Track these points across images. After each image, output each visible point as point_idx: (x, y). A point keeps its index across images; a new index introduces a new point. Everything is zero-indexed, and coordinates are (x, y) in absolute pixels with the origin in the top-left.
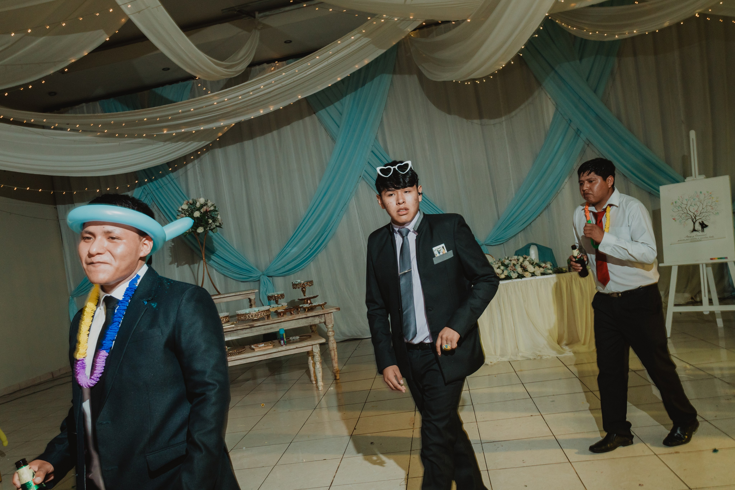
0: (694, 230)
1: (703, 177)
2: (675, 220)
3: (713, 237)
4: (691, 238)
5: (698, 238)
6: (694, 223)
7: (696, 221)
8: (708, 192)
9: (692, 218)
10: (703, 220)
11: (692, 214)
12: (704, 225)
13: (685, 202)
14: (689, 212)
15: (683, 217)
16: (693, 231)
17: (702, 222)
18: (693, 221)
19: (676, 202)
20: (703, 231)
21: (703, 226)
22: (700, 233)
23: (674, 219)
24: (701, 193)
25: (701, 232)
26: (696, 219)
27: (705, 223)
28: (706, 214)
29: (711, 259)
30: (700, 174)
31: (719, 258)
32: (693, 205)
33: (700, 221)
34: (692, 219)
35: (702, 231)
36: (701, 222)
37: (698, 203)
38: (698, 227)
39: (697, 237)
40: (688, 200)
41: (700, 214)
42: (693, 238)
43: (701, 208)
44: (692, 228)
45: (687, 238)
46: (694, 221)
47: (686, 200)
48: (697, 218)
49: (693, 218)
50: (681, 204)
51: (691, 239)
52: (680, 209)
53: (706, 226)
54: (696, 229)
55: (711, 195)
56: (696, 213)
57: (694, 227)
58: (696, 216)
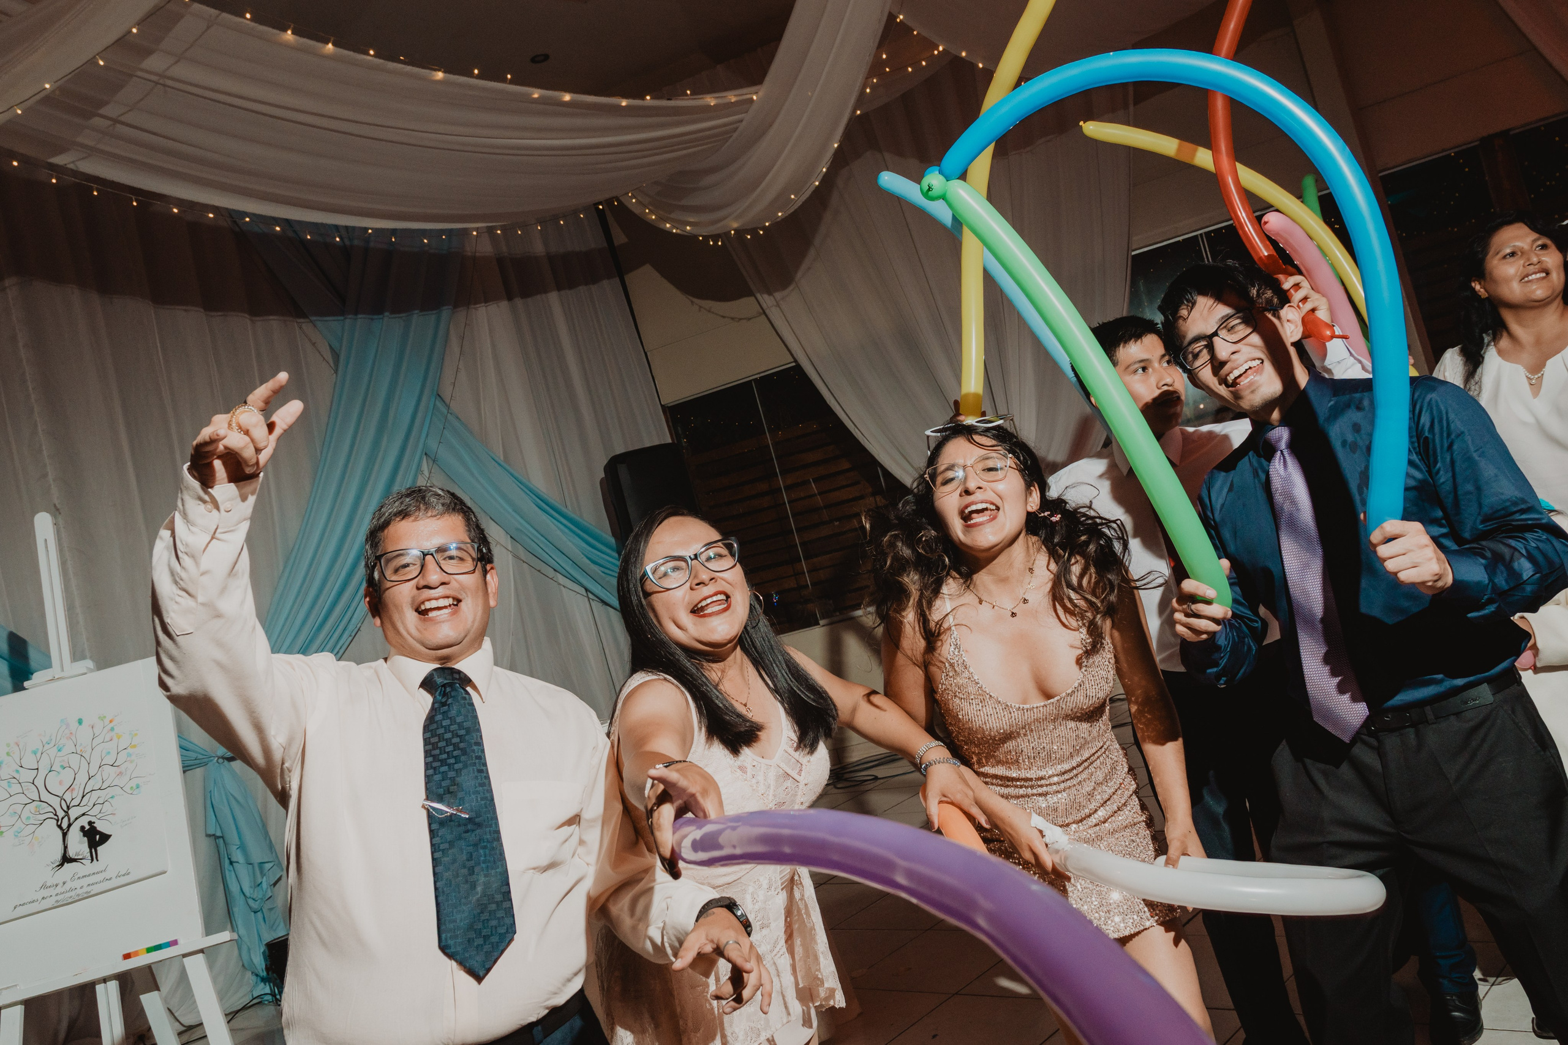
0: (66, 859)
1: (86, 666)
3: (128, 874)
4: (59, 889)
5: (81, 888)
6: (65, 835)
7: (70, 825)
8: (102, 718)
9: (56, 815)
10: (93, 819)
11: (55, 803)
12: (98, 837)
13: (30, 761)
14: (45, 796)
15: (28, 818)
16: (62, 865)
17: (90, 823)
18: (60, 827)
20: (94, 857)
21: (95, 838)
22: (86, 867)
24: (80, 722)
25: (87, 862)
26: (69, 819)
27: (101, 826)
28: (103, 796)
29: (127, 956)
30: (76, 657)
31: (150, 950)
32: (59, 769)
33: (84, 822)
34: (58, 821)
35: (92, 860)
36: (87, 827)
37: (74, 760)
38: (78, 845)
39: (77, 884)
40: (39, 755)
41: (83, 797)
42: (63, 890)
43: (82, 778)
44: (58, 856)
45: (45, 893)
46: (65, 825)
47: (35, 753)
48: (74, 813)
49: (61, 814)
50: (17, 771)
51: (57, 895)
52: (16, 788)
53: (105, 838)
54: (71, 853)
55: (112, 729)
56: (68, 797)
57: (66, 848)
58: (68, 808)
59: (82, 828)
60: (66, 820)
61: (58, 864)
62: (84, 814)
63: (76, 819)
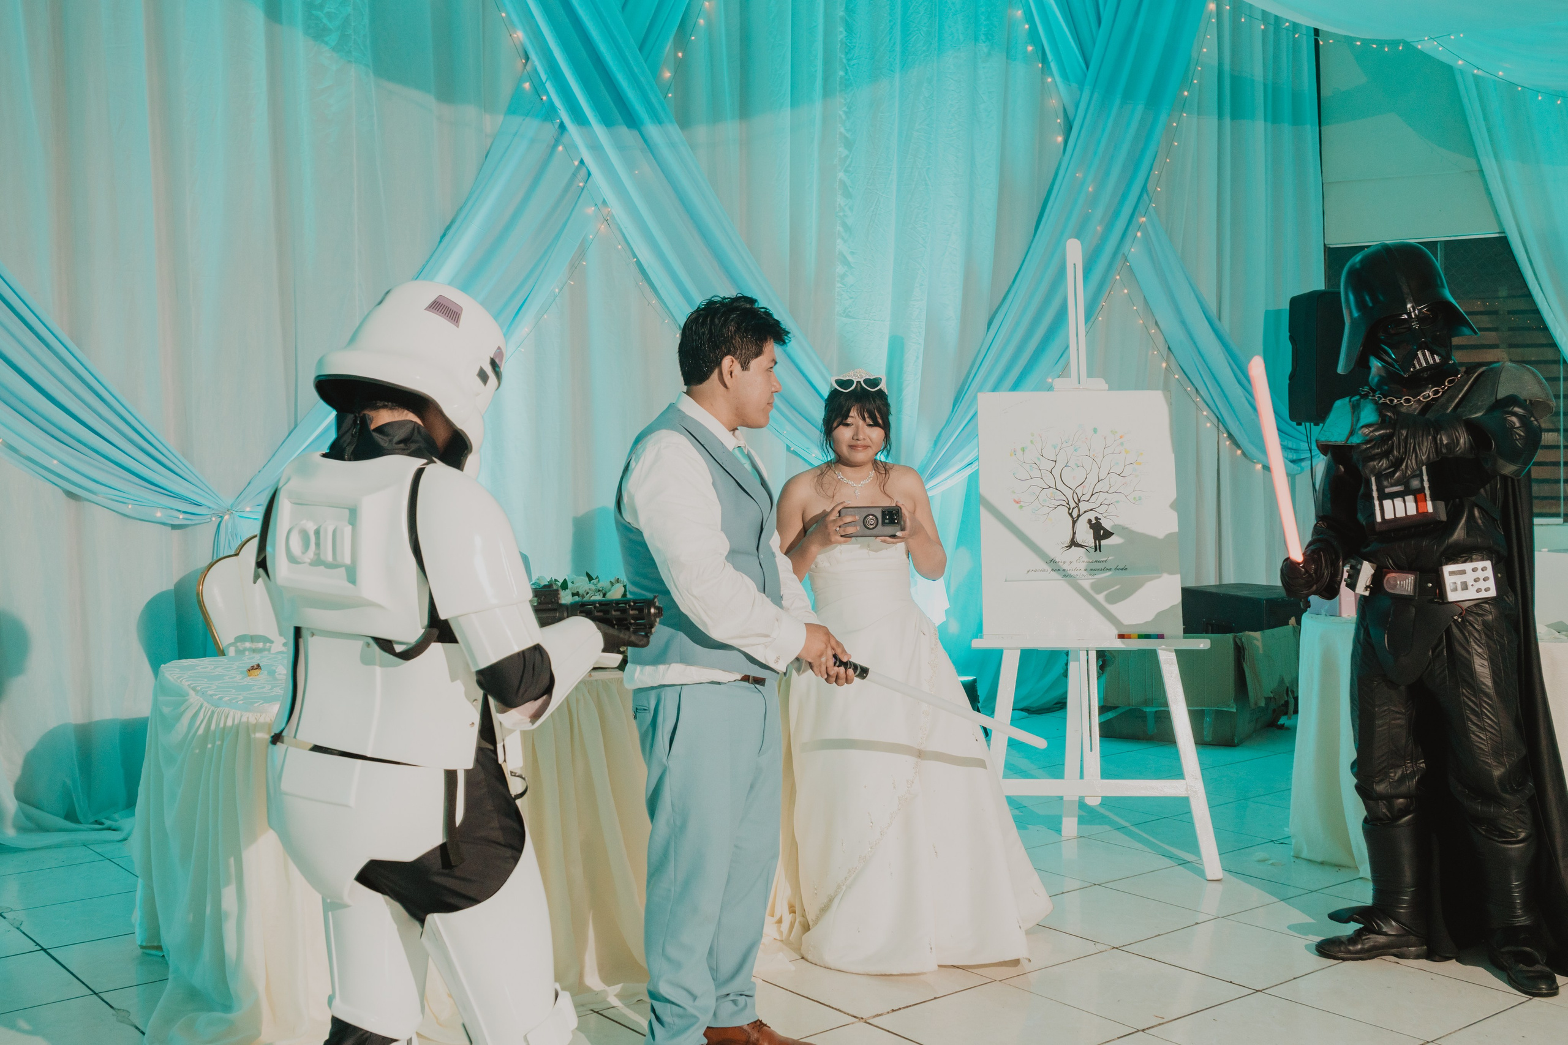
0: (1073, 543)
1: (1100, 383)
2: (1021, 507)
3: (1126, 569)
4: (1065, 567)
5: (1085, 570)
6: (1074, 523)
7: (1079, 516)
8: (1114, 432)
9: (1068, 504)
10: (1099, 516)
11: (1069, 493)
12: (1102, 531)
13: (1049, 453)
14: (1060, 486)
15: (1044, 501)
16: (1070, 547)
17: (1096, 518)
18: (1071, 515)
19: (1023, 450)
20: (1097, 547)
21: (1100, 532)
23: (1017, 503)
24: (1095, 430)
25: (1091, 550)
26: (1079, 511)
27: (1105, 524)
28: (1110, 498)
29: (1120, 636)
30: (1090, 375)
31: (1140, 636)
32: (1074, 466)
33: (1092, 516)
34: (1069, 509)
35: (1096, 550)
36: (1094, 521)
37: (1087, 462)
38: (1085, 535)
39: (1083, 566)
40: (1058, 449)
41: (1093, 495)
42: (1069, 567)
43: (1092, 479)
44: (1067, 538)
45: (1055, 566)
46: (1075, 514)
47: (1054, 447)
48: (1084, 506)
49: (1073, 505)
50: (1039, 459)
51: (1064, 570)
52: (1036, 473)
53: (1108, 534)
54: (1079, 539)
55: (1122, 444)
56: (1079, 491)
57: (1074, 533)
58: (1079, 500)
59: (1090, 521)
60: (1076, 510)
61: (1067, 545)
62: (1092, 510)
63: (1085, 512)
